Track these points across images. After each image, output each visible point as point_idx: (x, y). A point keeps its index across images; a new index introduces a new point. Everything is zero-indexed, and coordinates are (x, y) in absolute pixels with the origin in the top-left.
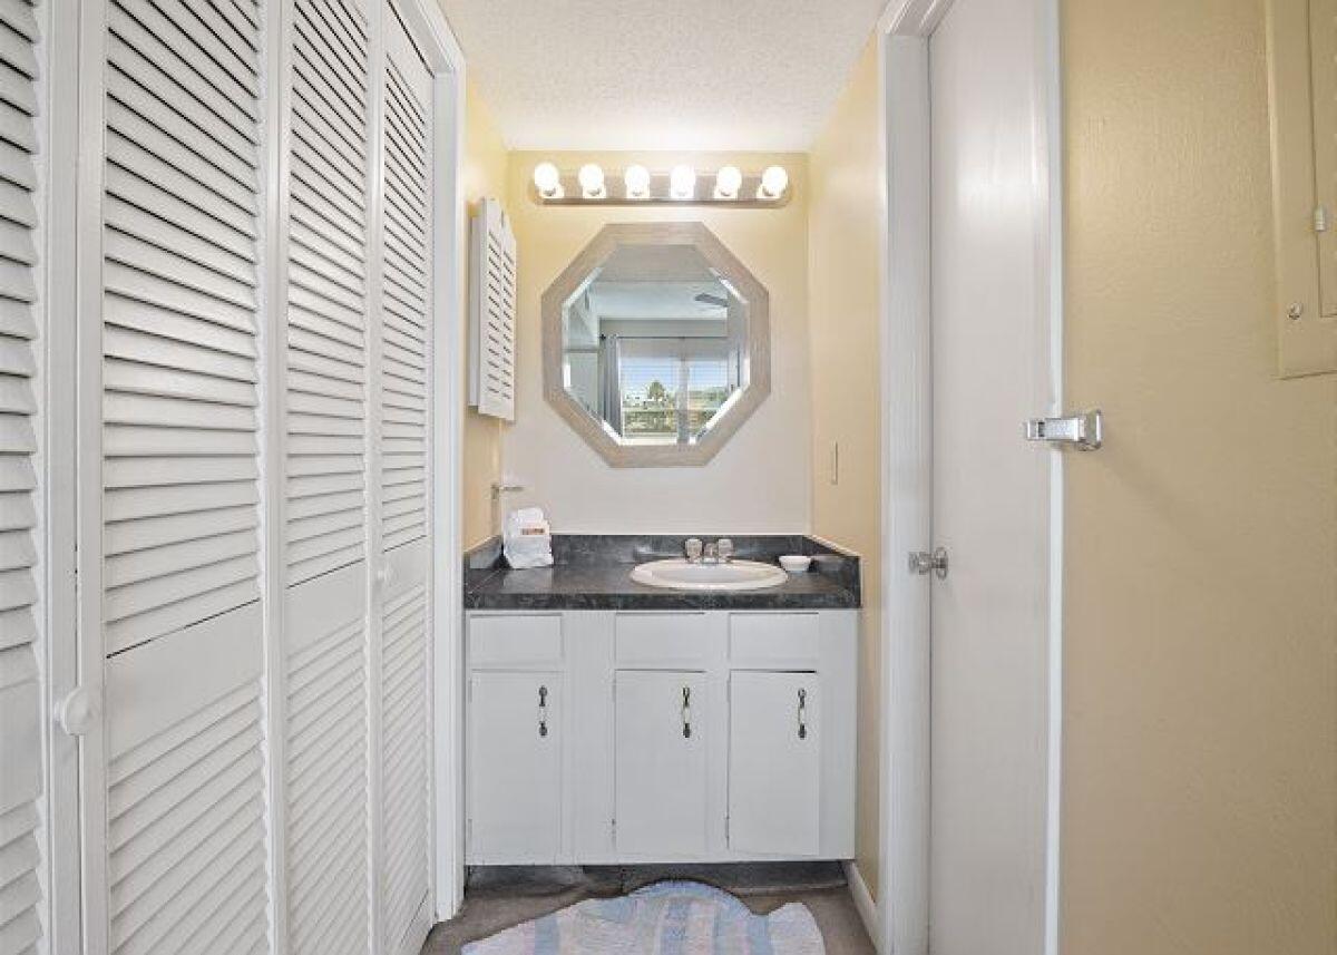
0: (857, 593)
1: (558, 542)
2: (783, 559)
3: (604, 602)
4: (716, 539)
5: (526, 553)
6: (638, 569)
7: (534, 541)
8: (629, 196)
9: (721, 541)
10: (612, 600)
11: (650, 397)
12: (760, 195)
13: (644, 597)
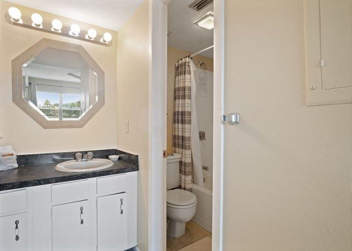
0: (138, 166)
1: (20, 159)
2: (109, 157)
3: (47, 181)
4: (86, 152)
5: (4, 165)
6: (58, 166)
7: (9, 159)
8: (52, 30)
9: (89, 153)
10: (50, 180)
11: (45, 105)
12: (101, 41)
13: (64, 177)
